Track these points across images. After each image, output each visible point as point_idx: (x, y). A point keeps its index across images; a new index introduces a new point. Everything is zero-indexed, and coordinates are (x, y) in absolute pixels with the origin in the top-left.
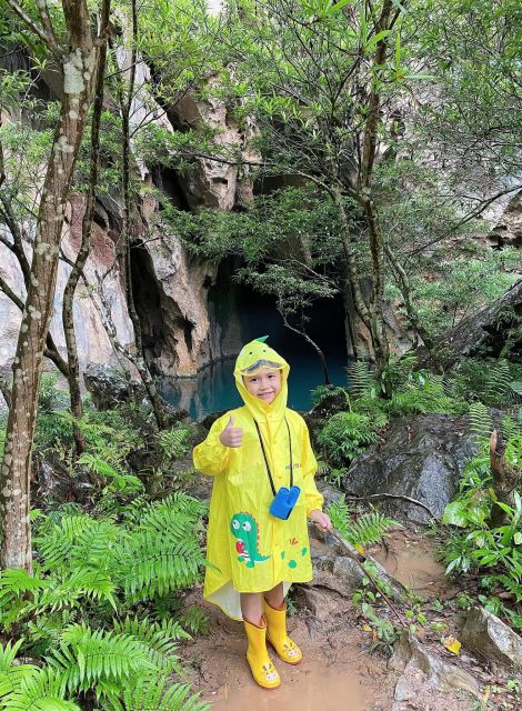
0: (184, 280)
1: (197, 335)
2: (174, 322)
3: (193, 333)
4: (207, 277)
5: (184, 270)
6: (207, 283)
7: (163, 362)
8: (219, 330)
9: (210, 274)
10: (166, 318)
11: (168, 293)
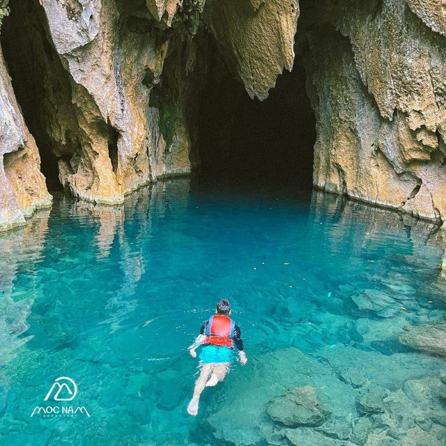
0: (105, 62)
1: (125, 148)
2: (91, 126)
3: (120, 145)
4: (147, 69)
5: (105, 45)
6: (147, 79)
7: (78, 182)
8: (162, 144)
9: (152, 67)
10: (80, 119)
11: (77, 78)
